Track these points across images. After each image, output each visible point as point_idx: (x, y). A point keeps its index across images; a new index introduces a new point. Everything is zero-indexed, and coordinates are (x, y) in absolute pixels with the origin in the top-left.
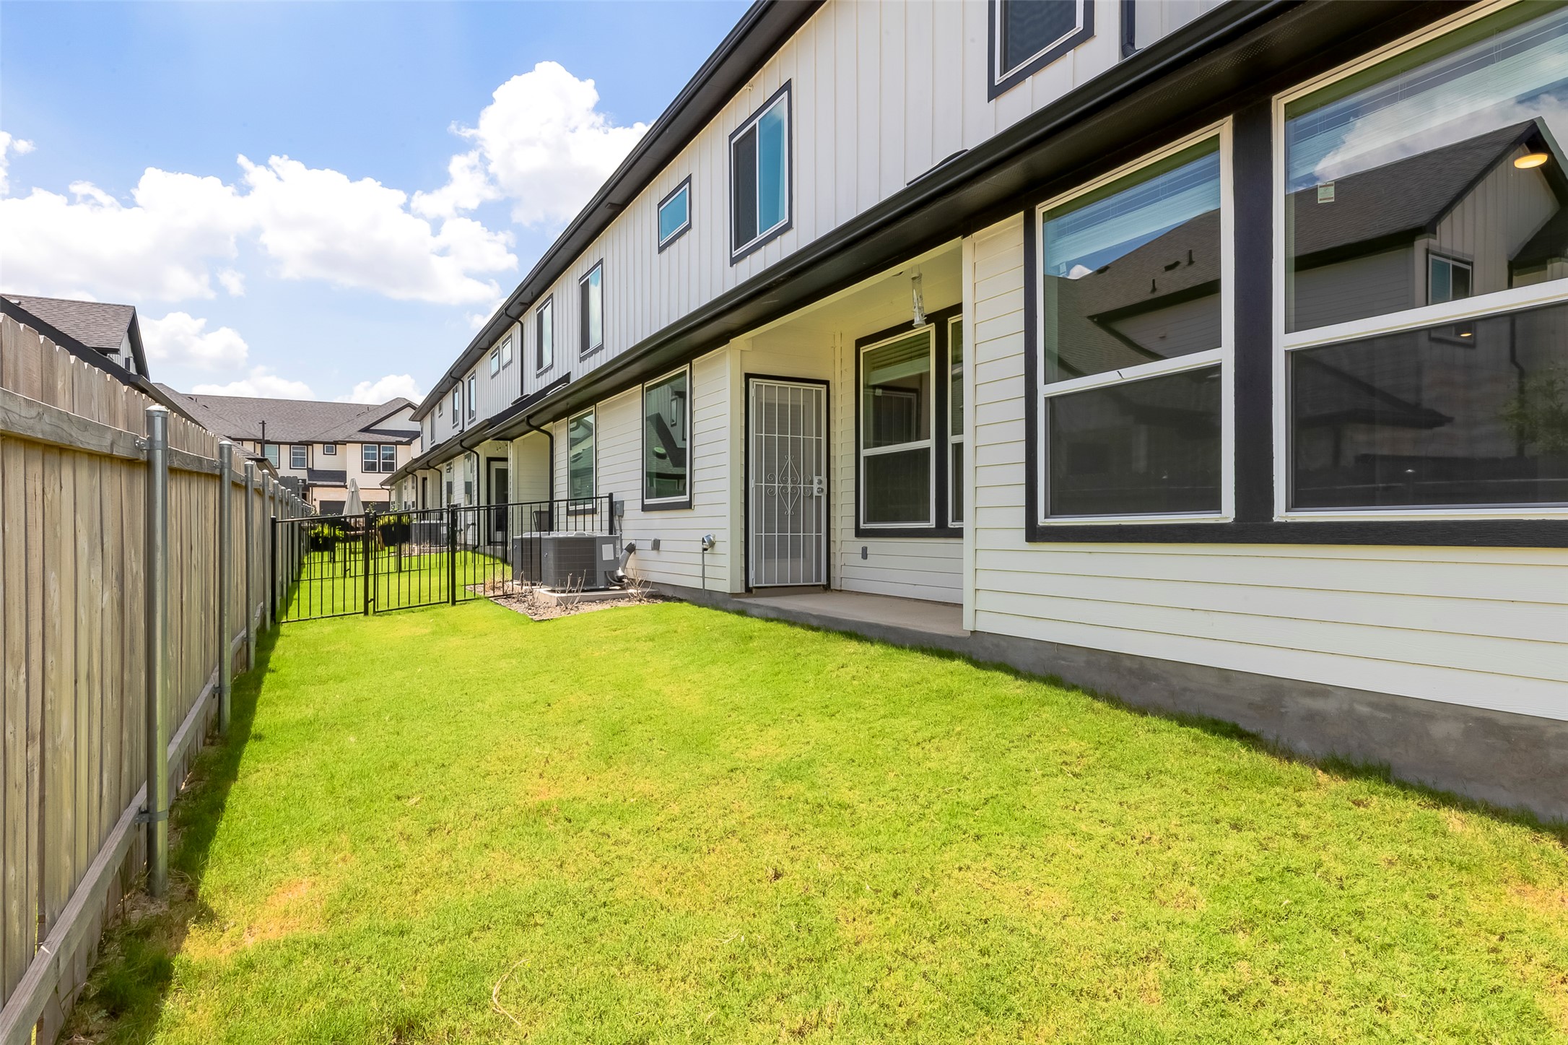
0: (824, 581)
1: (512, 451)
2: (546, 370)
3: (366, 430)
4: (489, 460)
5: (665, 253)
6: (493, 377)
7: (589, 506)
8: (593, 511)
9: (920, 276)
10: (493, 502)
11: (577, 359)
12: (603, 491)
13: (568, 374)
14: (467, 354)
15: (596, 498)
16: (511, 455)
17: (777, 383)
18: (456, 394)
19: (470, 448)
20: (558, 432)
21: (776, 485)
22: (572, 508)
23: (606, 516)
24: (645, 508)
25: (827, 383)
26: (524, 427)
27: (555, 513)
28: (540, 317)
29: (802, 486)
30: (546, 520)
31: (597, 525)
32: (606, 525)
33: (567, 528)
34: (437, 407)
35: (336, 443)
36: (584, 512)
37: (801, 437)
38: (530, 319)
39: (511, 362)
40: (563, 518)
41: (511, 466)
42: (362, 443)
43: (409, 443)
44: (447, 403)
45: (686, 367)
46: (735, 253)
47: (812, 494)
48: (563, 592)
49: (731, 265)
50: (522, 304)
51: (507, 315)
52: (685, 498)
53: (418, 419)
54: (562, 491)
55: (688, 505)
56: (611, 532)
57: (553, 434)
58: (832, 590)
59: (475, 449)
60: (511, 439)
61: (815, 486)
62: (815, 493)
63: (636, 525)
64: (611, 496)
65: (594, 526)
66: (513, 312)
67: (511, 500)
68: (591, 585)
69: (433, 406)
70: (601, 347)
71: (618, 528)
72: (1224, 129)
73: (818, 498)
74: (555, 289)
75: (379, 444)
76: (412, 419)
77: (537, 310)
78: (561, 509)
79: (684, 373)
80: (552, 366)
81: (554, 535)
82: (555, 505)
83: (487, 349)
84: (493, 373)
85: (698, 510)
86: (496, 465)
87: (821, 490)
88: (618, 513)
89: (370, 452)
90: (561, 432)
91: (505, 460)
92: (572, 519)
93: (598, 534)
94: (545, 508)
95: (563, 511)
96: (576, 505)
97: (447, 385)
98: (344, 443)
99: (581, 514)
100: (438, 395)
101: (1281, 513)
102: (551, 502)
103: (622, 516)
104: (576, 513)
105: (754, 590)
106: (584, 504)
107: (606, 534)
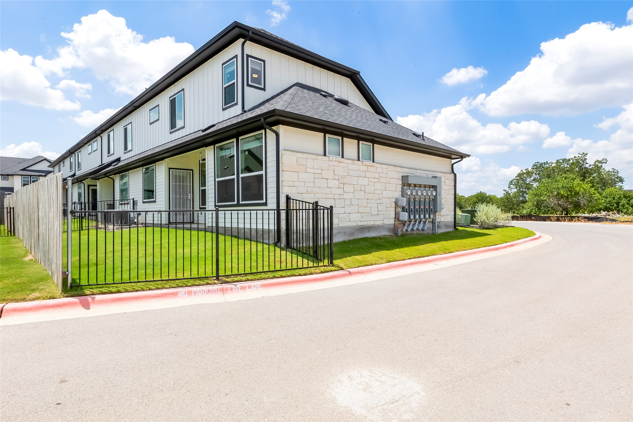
0: (192, 221)
1: (98, 183)
2: (111, 155)
3: (24, 170)
4: (89, 186)
5: (152, 125)
6: (89, 154)
7: (126, 202)
8: (128, 204)
9: (201, 152)
10: (90, 201)
11: (123, 153)
12: (131, 197)
13: (120, 158)
14: (77, 145)
15: (129, 199)
16: (98, 184)
17: (178, 170)
18: (72, 158)
19: (81, 181)
20: (116, 178)
21: (178, 196)
22: (121, 203)
23: (132, 205)
24: (143, 202)
25: (192, 170)
26: (104, 176)
27: (115, 204)
28: (109, 136)
29: (185, 196)
30: (112, 206)
31: (129, 208)
32: (132, 207)
33: (118, 208)
34: (62, 163)
35: (8, 175)
36: (125, 204)
37: (185, 184)
38: (105, 136)
39: (97, 150)
40: (118, 206)
41: (98, 188)
42: (22, 175)
43: (45, 176)
44: (67, 162)
45: (154, 164)
46: (171, 131)
47: (188, 199)
48: (118, 226)
49: (170, 134)
50: (101, 130)
51: (95, 133)
52: (154, 200)
53: (52, 166)
54: (117, 196)
55: (155, 202)
56: (133, 209)
57: (114, 179)
58: (194, 223)
59: (83, 182)
60: (98, 179)
61: (189, 197)
62: (189, 198)
63: (141, 206)
64: (133, 199)
65: (128, 208)
66: (98, 132)
67: (98, 200)
68: (127, 224)
69: (60, 162)
70: (131, 150)
71: (136, 208)
72: (235, 140)
73: (190, 200)
74: (114, 127)
75: (31, 176)
76: (49, 166)
77: (108, 133)
78: (117, 203)
79: (154, 166)
80: (114, 154)
81: (114, 210)
82: (115, 201)
83: (86, 143)
84: (89, 153)
85: (157, 203)
86: (91, 188)
87: (191, 198)
88: (136, 204)
89: (26, 179)
90: (117, 179)
91: (96, 186)
92: (120, 206)
93: (129, 210)
94: (112, 203)
95: (118, 204)
96: (122, 202)
97: (67, 155)
98: (13, 175)
99: (123, 204)
100: (63, 158)
101: (241, 202)
102: (114, 200)
103: (137, 205)
104: (122, 204)
105: (172, 223)
106: (125, 201)
107: (132, 210)
